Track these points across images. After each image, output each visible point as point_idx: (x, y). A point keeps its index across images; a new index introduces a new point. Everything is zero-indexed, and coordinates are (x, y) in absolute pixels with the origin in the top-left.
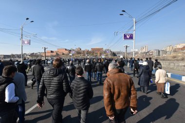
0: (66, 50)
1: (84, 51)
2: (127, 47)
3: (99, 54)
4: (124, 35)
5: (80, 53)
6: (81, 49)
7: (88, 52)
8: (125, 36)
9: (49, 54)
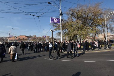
0: (26, 36)
1: (38, 38)
5: (35, 39)
6: (36, 36)
7: (40, 39)
9: (13, 39)
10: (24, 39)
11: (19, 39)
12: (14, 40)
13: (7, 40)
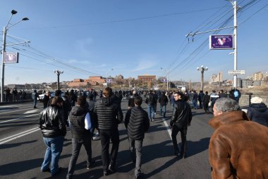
0: (101, 78)
1: (127, 80)
2: (203, 69)
3: (149, 85)
4: (213, 37)
5: (122, 83)
6: (123, 77)
7: (134, 82)
8: (214, 40)
9: (78, 84)
10: (97, 84)
11: (89, 85)
12: (79, 87)
13: (67, 87)
